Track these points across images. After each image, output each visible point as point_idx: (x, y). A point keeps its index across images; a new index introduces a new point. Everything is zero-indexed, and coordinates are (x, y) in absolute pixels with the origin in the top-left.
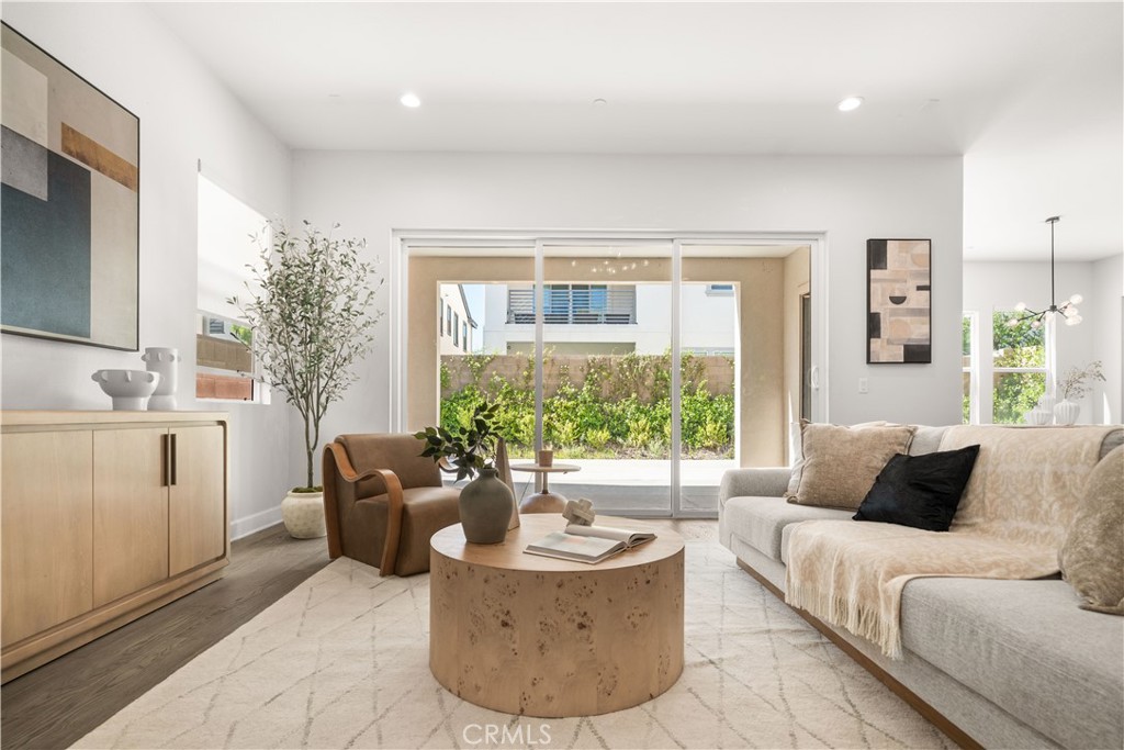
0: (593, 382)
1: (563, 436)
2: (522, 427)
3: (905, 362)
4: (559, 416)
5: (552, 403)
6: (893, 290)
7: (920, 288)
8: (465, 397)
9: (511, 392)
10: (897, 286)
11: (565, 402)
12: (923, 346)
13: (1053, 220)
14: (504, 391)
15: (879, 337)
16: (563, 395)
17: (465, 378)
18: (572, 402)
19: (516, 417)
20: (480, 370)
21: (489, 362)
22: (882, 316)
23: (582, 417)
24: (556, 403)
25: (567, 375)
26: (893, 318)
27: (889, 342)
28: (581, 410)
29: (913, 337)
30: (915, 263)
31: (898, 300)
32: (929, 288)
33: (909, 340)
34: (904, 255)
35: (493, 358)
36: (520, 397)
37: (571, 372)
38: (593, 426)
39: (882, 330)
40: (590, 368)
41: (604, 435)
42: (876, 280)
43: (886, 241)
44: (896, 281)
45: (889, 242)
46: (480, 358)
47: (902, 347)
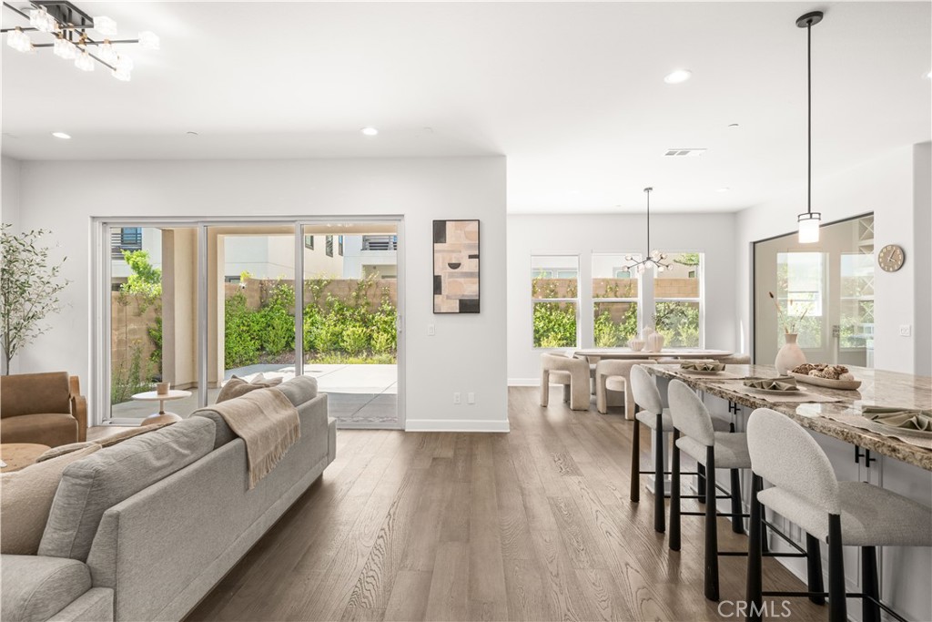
2: (345, 338)
3: (460, 312)
4: (378, 328)
5: (373, 318)
6: (451, 259)
7: (471, 257)
8: (306, 313)
9: (342, 309)
10: (454, 255)
11: (384, 317)
12: (473, 300)
13: (648, 189)
14: (336, 309)
15: (440, 294)
16: (383, 311)
17: (307, 298)
18: (390, 317)
19: (343, 330)
20: (321, 290)
21: (326, 285)
22: (442, 278)
24: (377, 318)
25: (388, 295)
26: (451, 280)
27: (448, 297)
29: (466, 293)
30: (467, 237)
31: (455, 266)
32: (478, 257)
33: (463, 296)
34: (459, 232)
35: (329, 282)
36: (348, 314)
39: (443, 288)
42: (439, 251)
43: (445, 221)
44: (453, 251)
45: (447, 223)
46: (319, 282)
47: (458, 302)
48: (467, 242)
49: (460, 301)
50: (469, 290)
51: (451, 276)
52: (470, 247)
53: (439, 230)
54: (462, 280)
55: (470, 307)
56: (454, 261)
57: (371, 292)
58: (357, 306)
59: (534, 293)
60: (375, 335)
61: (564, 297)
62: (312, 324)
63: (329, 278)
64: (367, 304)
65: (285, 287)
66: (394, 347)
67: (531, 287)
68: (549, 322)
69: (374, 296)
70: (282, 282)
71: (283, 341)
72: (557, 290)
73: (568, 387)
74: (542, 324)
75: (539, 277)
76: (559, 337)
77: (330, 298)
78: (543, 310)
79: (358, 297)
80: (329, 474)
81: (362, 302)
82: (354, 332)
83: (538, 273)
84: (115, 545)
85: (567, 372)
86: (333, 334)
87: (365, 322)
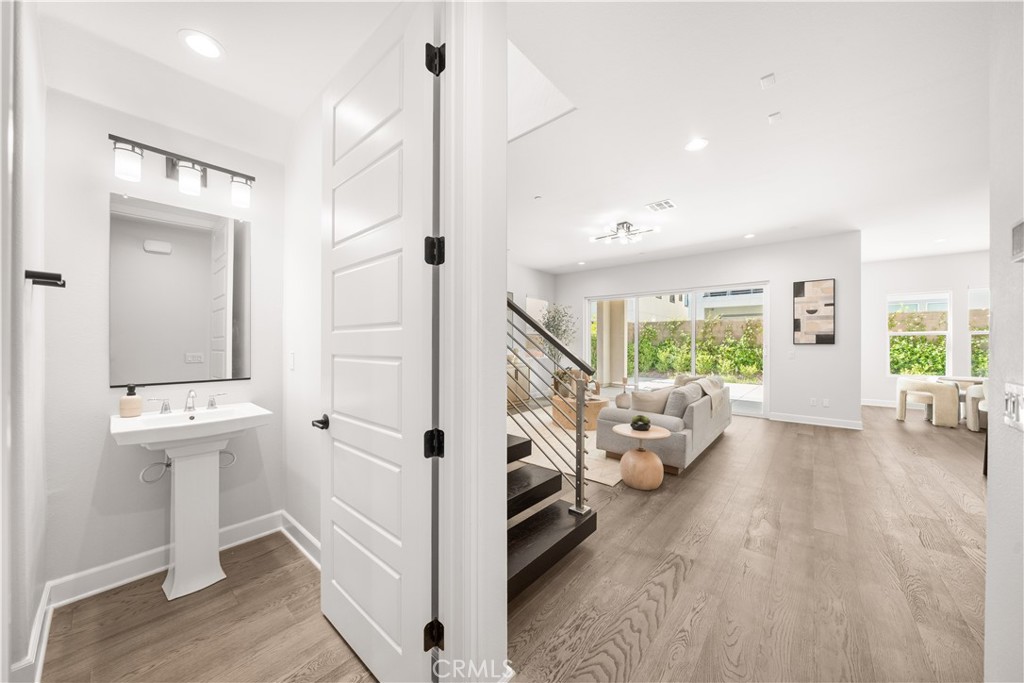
0: (749, 335)
1: (723, 369)
3: (816, 343)
4: (723, 356)
6: (809, 308)
7: (827, 305)
8: (665, 345)
10: (812, 304)
11: (727, 348)
12: (829, 335)
15: (800, 331)
16: (726, 343)
17: (666, 334)
18: (733, 348)
20: (676, 328)
21: (679, 325)
22: (801, 321)
23: (739, 357)
24: (721, 348)
25: (731, 331)
26: (809, 321)
27: (806, 333)
28: (738, 353)
29: (822, 330)
30: (823, 292)
31: (812, 312)
32: (833, 305)
33: (820, 332)
34: (816, 288)
35: (682, 323)
37: (734, 329)
38: (745, 363)
39: (802, 328)
40: (747, 326)
41: (752, 369)
42: (798, 303)
43: (803, 283)
44: (811, 302)
45: (806, 284)
46: (674, 323)
47: (815, 337)
48: (823, 295)
49: (817, 336)
50: (826, 328)
51: (809, 319)
52: (826, 298)
53: (799, 289)
54: (818, 321)
55: (826, 339)
56: (811, 309)
57: (716, 329)
58: (704, 340)
59: (891, 326)
60: (720, 361)
61: (935, 329)
62: (670, 352)
63: (682, 320)
64: (713, 338)
65: (650, 327)
66: (737, 370)
67: (888, 321)
68: (912, 354)
69: (719, 332)
70: (648, 324)
71: (650, 363)
72: (923, 323)
73: (930, 406)
74: (902, 356)
75: (899, 311)
76: (926, 368)
77: (683, 334)
78: (904, 342)
79: (705, 333)
80: (728, 431)
81: (708, 336)
82: (703, 359)
83: (899, 307)
84: (692, 416)
85: (929, 394)
86: (686, 360)
87: (711, 351)
